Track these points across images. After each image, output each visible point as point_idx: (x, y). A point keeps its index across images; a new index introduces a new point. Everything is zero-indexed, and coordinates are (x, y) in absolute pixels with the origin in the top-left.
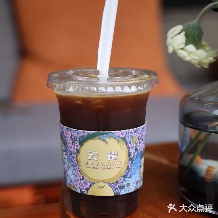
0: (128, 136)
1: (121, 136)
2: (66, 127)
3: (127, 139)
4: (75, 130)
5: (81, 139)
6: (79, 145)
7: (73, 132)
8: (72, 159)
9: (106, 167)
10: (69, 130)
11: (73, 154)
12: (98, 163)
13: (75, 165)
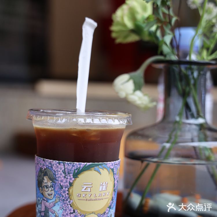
0: (115, 168)
1: (111, 167)
2: (57, 161)
3: (115, 171)
4: (70, 163)
5: (76, 171)
6: (73, 178)
7: (67, 165)
8: (62, 193)
9: (98, 198)
10: (62, 164)
11: (64, 188)
12: (92, 195)
13: (65, 199)
